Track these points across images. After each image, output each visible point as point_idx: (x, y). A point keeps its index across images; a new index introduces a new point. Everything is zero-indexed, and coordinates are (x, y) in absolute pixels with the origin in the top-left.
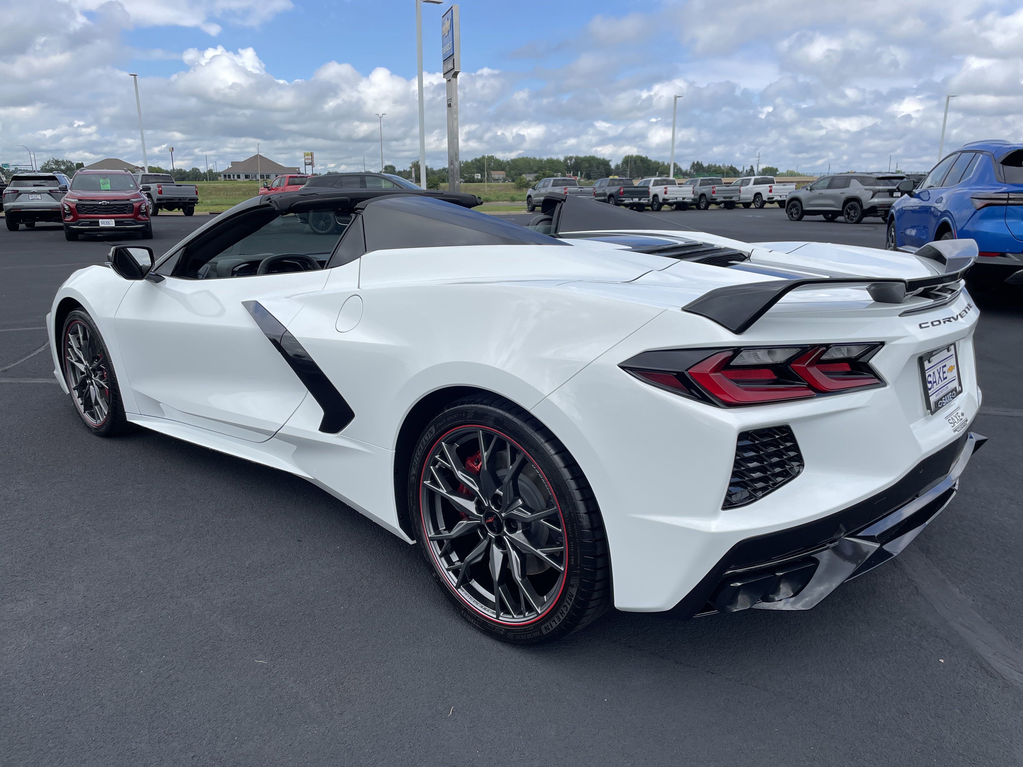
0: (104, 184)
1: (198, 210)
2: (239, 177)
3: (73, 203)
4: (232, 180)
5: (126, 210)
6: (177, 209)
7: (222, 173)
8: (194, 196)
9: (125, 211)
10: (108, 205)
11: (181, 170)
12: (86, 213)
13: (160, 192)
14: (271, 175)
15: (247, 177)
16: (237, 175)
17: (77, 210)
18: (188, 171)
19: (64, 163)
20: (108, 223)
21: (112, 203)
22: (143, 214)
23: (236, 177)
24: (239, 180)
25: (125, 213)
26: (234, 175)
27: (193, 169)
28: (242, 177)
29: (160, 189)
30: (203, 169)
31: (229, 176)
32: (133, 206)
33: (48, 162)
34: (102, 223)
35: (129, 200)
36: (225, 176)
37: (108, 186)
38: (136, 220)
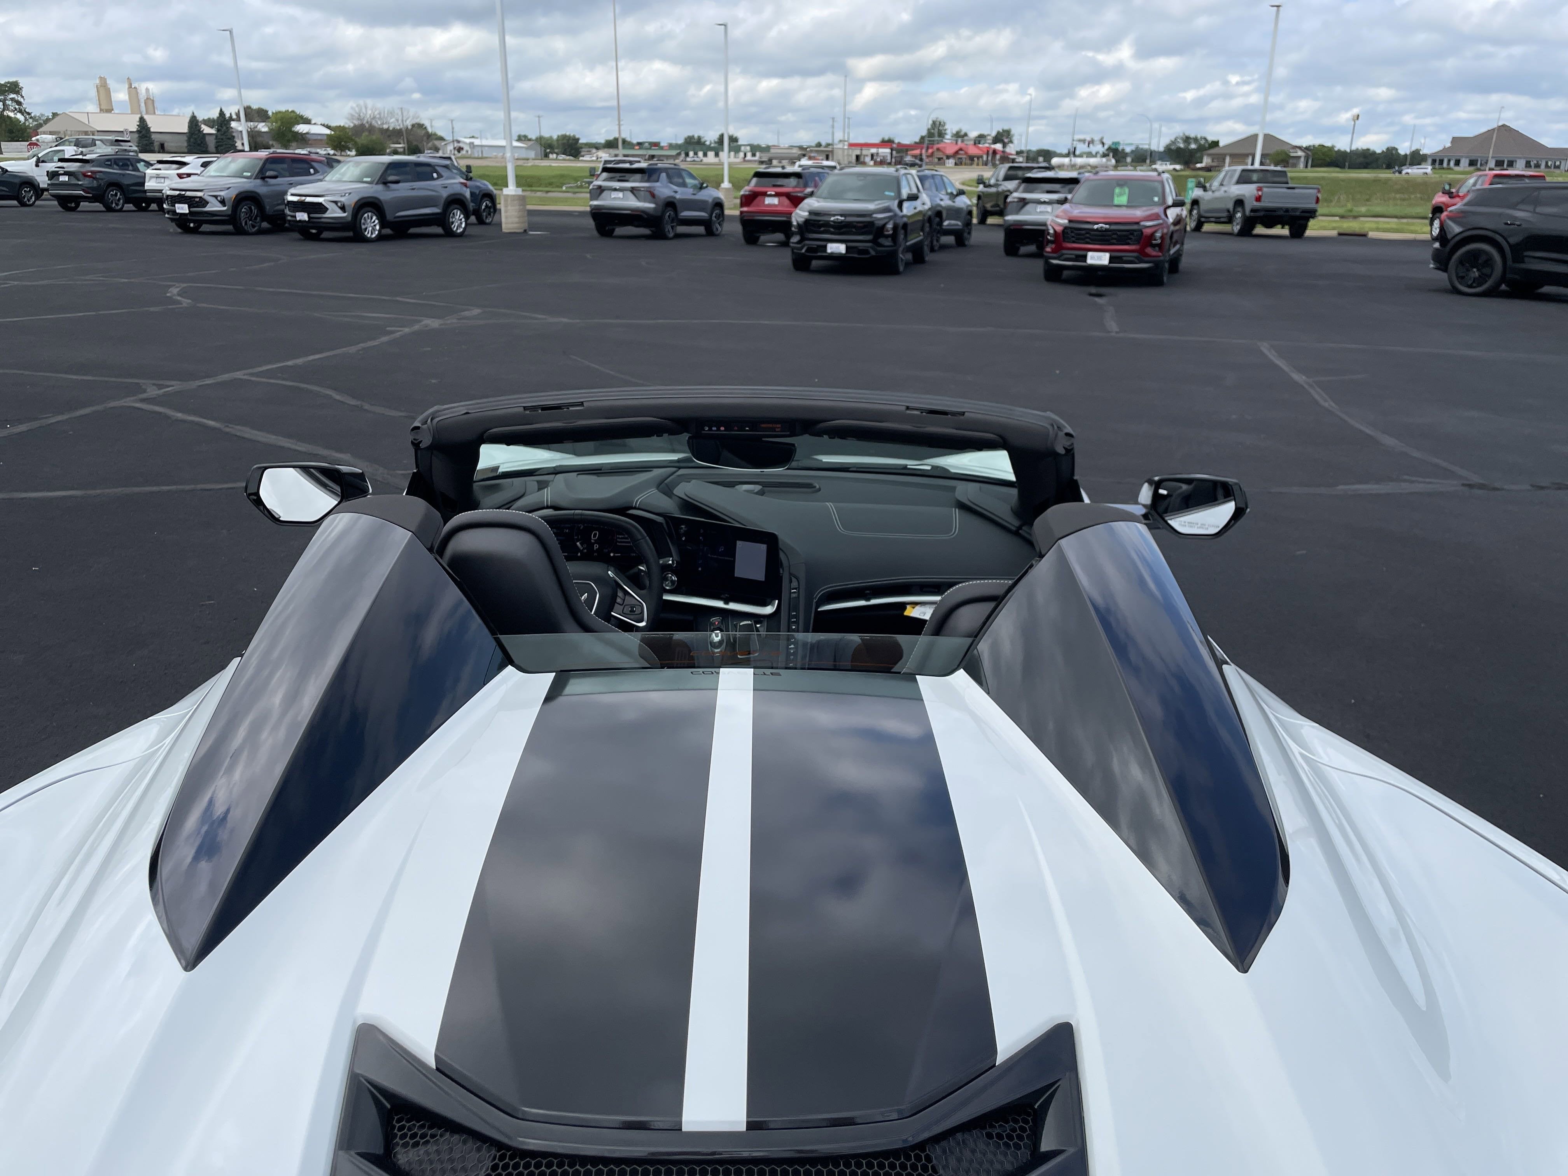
0: (1120, 195)
1: (1314, 229)
2: (1457, 163)
3: (1060, 225)
4: (1444, 168)
5: (1130, 239)
6: (1279, 226)
7: (1430, 156)
8: (1312, 205)
9: (1129, 241)
10: (1107, 230)
11: (1368, 150)
12: (1074, 242)
13: (1258, 199)
14: (1518, 161)
15: (1472, 163)
16: (1456, 160)
17: (1063, 234)
18: (1379, 151)
19: (1196, 140)
20: (1099, 258)
21: (1113, 227)
22: (1154, 246)
23: (1452, 163)
24: (1457, 169)
25: (1128, 244)
26: (1449, 161)
27: (1388, 149)
28: (1464, 162)
29: (1260, 193)
30: (1404, 149)
31: (1441, 162)
32: (1142, 233)
33: (1176, 139)
34: (1092, 258)
35: (1138, 223)
36: (1434, 162)
37: (1123, 200)
38: (1142, 255)
